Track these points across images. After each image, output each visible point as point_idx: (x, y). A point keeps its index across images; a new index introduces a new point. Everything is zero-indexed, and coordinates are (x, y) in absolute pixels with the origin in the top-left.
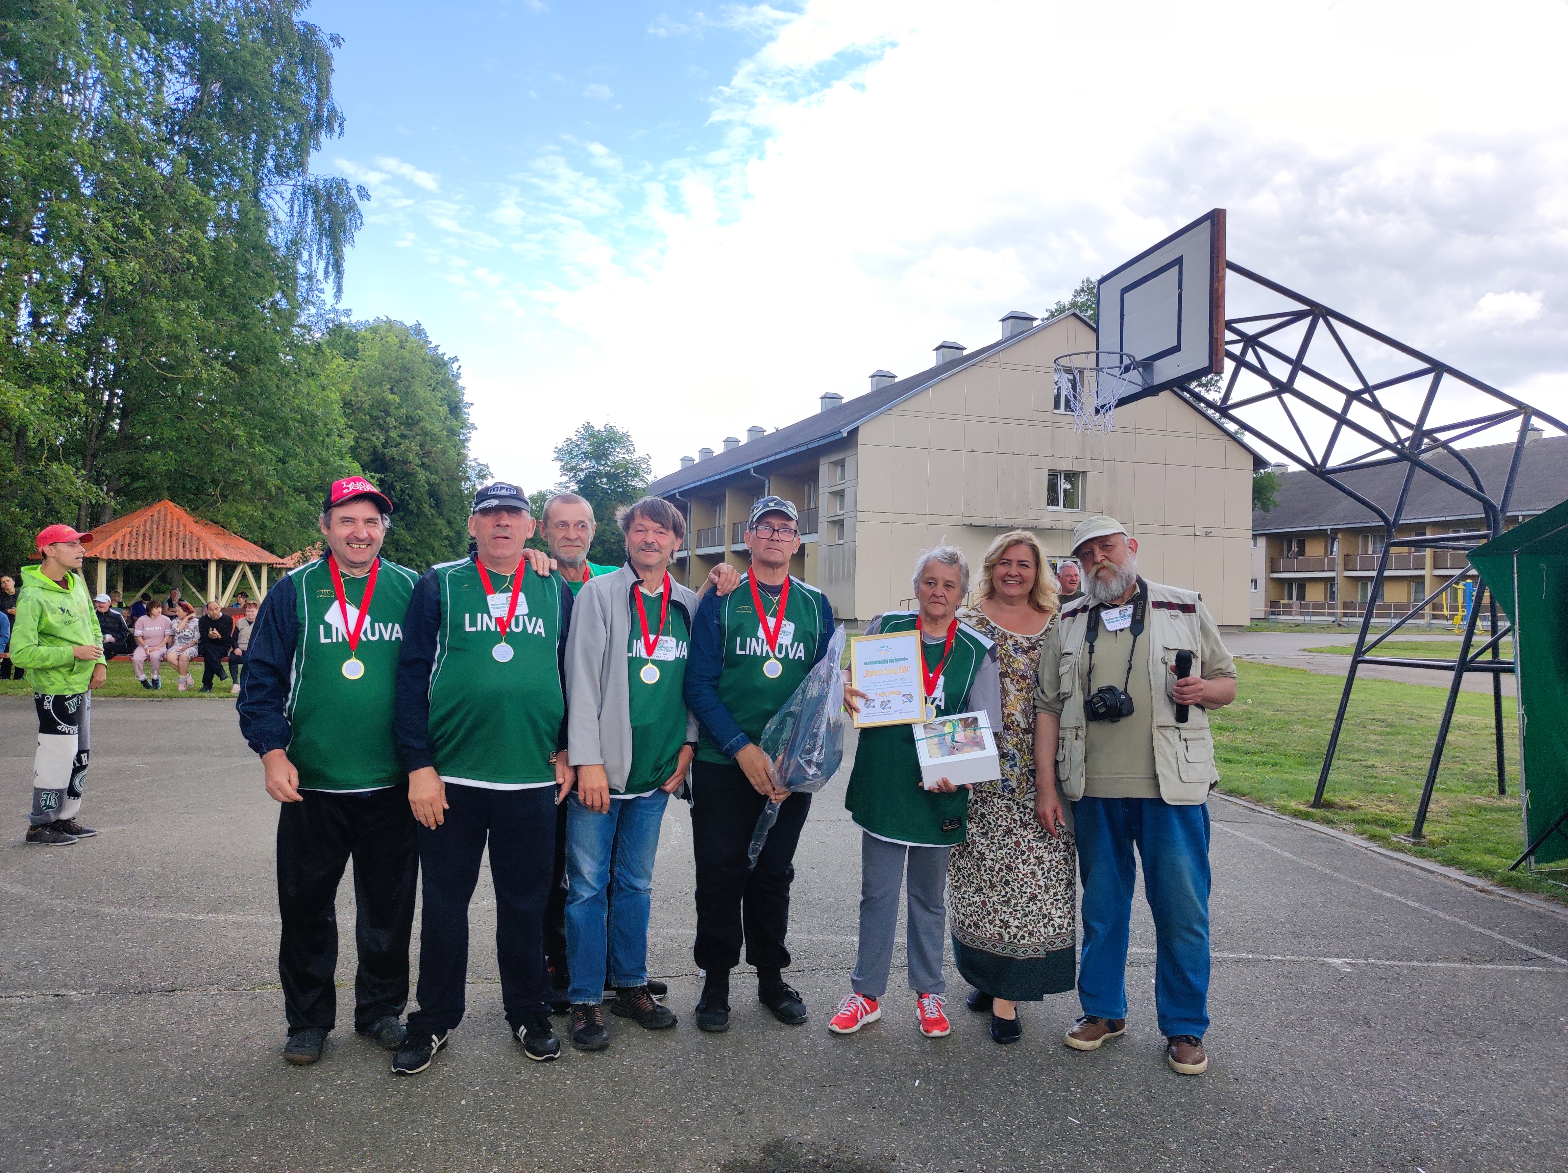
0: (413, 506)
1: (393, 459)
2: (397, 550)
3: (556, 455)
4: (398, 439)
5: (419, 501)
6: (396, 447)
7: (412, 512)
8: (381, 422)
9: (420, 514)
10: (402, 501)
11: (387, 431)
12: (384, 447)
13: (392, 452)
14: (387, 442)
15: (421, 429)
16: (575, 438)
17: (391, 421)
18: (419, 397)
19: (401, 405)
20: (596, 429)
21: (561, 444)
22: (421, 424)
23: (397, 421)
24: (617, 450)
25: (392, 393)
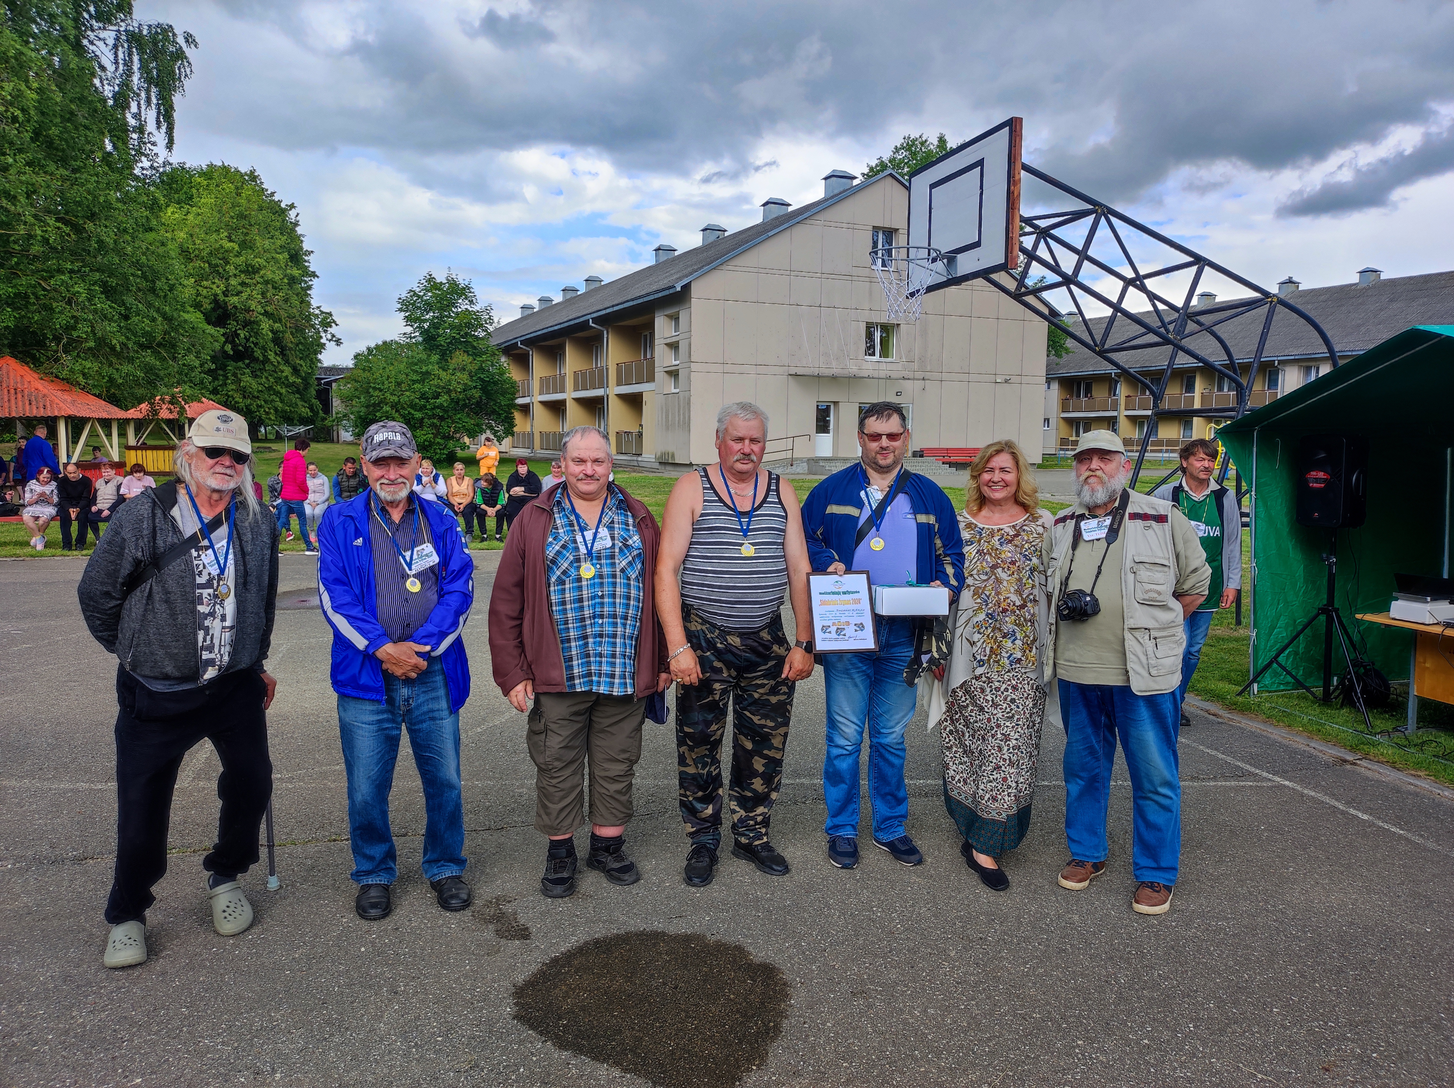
0: (258, 353)
2: (244, 397)
3: (399, 306)
5: (264, 349)
8: (221, 270)
9: (266, 360)
10: (246, 348)
14: (227, 290)
15: (262, 277)
16: (418, 290)
17: (231, 269)
18: (258, 244)
19: (240, 253)
20: (438, 281)
21: (404, 295)
22: (262, 272)
23: (236, 269)
24: (460, 301)
25: (231, 241)
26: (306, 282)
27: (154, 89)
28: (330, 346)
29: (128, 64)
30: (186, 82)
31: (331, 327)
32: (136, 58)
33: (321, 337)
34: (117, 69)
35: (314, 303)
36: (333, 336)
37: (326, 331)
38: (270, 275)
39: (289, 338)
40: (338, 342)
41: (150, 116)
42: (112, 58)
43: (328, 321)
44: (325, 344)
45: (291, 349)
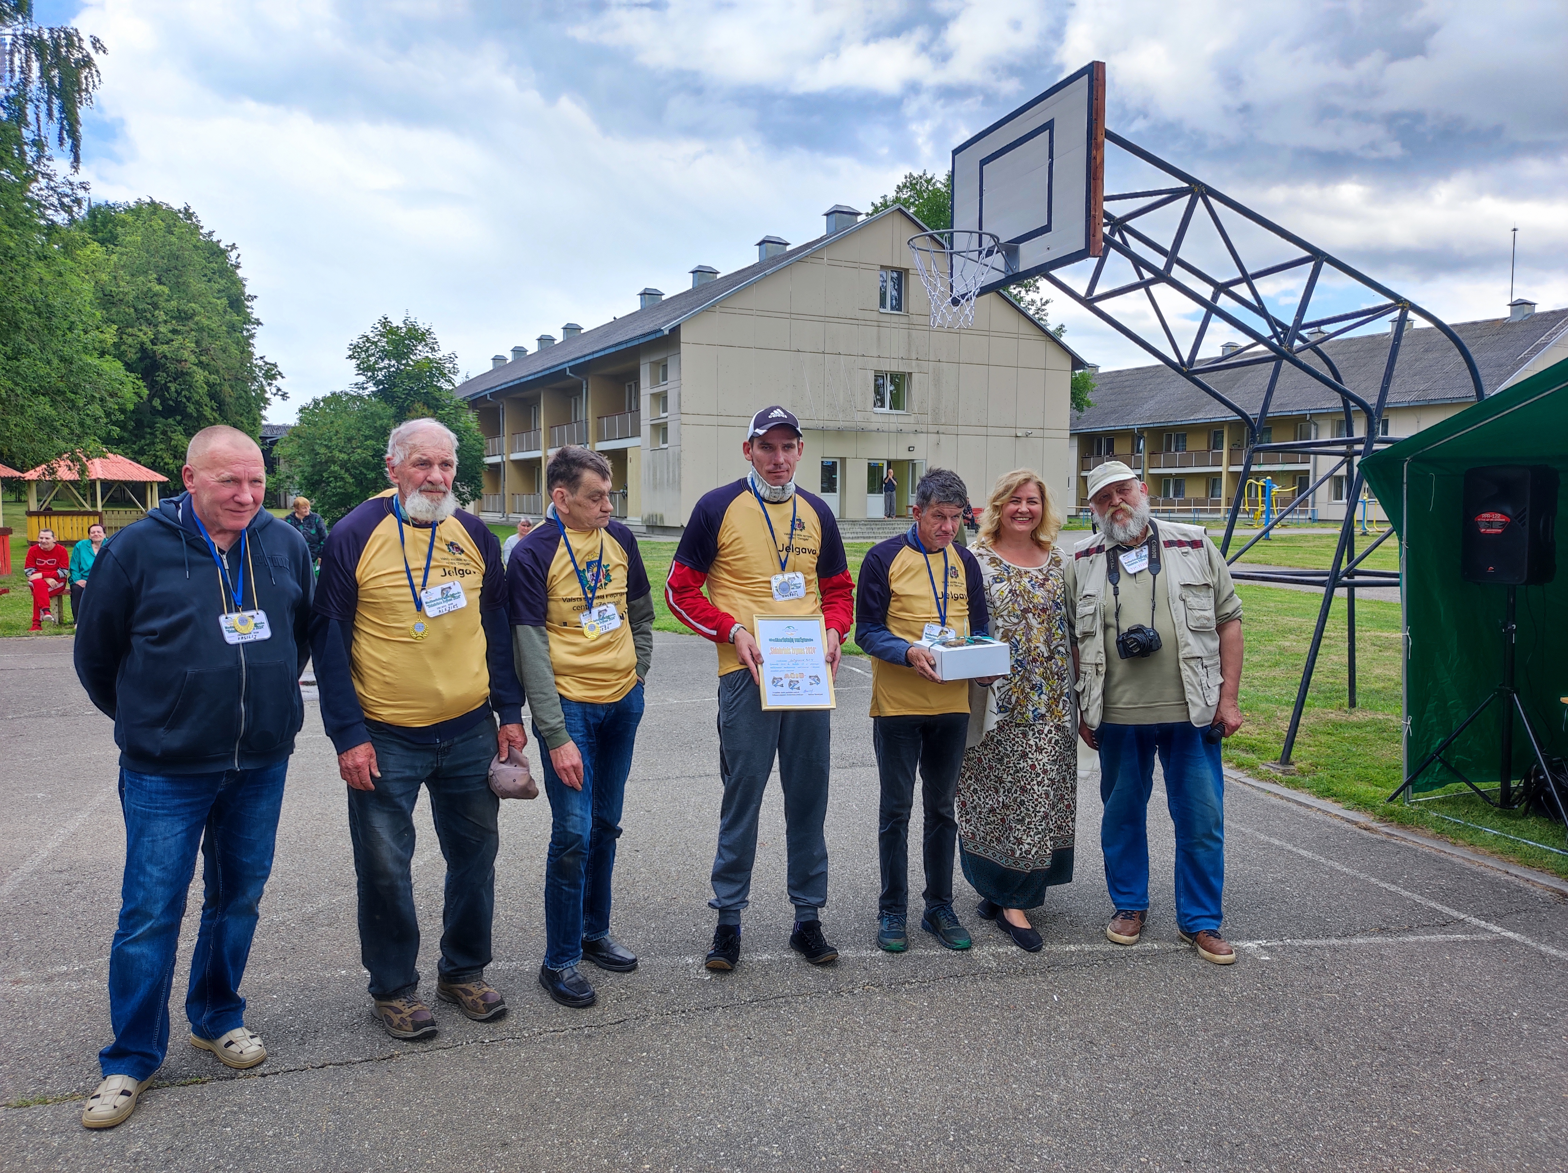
0: (191, 409)
1: (165, 357)
4: (169, 335)
5: (198, 404)
6: (167, 343)
7: (190, 416)
8: (149, 316)
11: (156, 326)
12: (154, 344)
13: (161, 349)
14: (156, 338)
15: (197, 324)
16: (371, 335)
17: (160, 315)
18: (193, 288)
19: (171, 297)
20: (395, 325)
21: (355, 341)
22: (196, 319)
23: (166, 314)
24: (419, 348)
25: (161, 283)
26: (248, 330)
28: (276, 400)
30: (95, 95)
31: (276, 379)
33: (265, 392)
35: (257, 352)
36: (279, 390)
37: (270, 385)
38: (205, 322)
39: (227, 392)
40: (285, 396)
43: (272, 373)
44: (269, 399)
45: (229, 404)
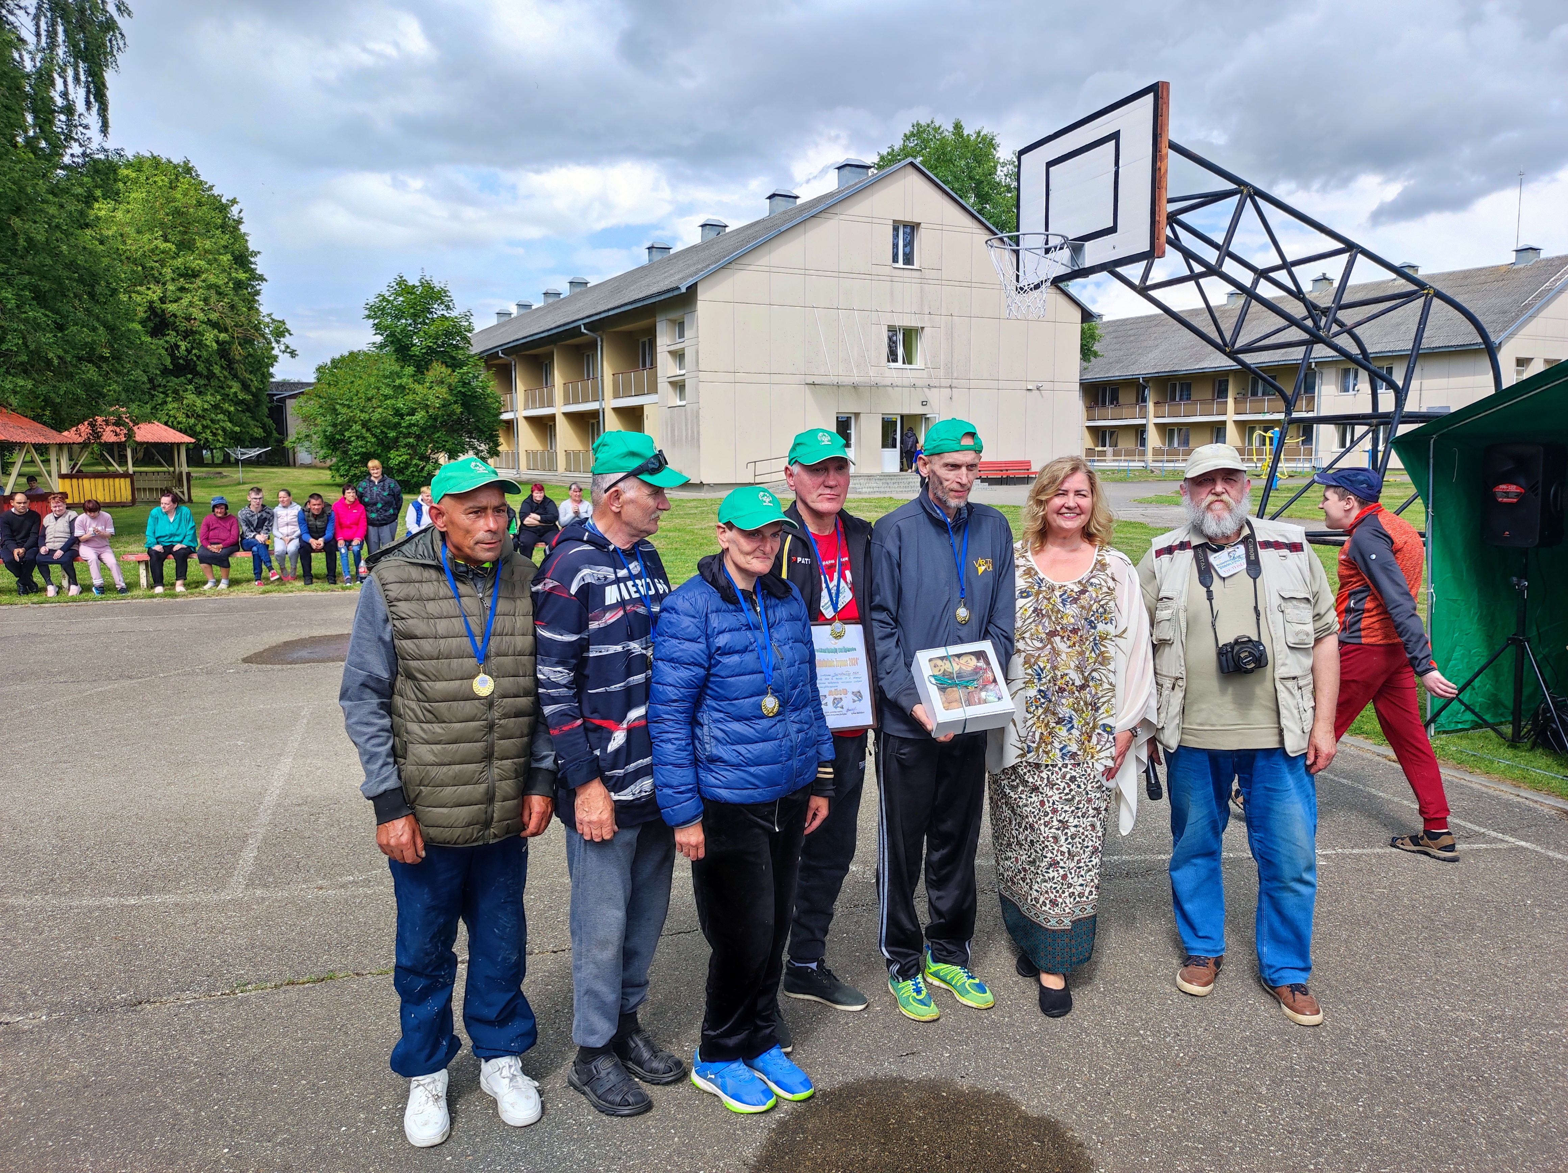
0: (201, 367)
1: (175, 316)
2: (186, 418)
3: (367, 312)
4: (179, 294)
6: (176, 301)
7: (201, 375)
8: (157, 274)
9: (211, 375)
10: (188, 361)
11: (164, 284)
12: (163, 302)
13: (172, 307)
14: (165, 296)
15: (204, 281)
16: (388, 294)
17: (168, 272)
18: (198, 245)
19: (178, 255)
20: (410, 283)
21: (372, 300)
22: (204, 276)
23: (174, 271)
24: (436, 306)
25: (166, 240)
26: (253, 287)
27: (81, 65)
28: (284, 358)
29: (52, 35)
30: (120, 57)
31: (284, 336)
32: (60, 29)
33: (273, 348)
34: (39, 41)
35: (264, 310)
36: (287, 347)
37: (278, 342)
38: (212, 279)
39: (237, 352)
40: (293, 354)
41: (78, 95)
42: (33, 29)
43: (280, 332)
44: (277, 356)
45: (238, 362)
